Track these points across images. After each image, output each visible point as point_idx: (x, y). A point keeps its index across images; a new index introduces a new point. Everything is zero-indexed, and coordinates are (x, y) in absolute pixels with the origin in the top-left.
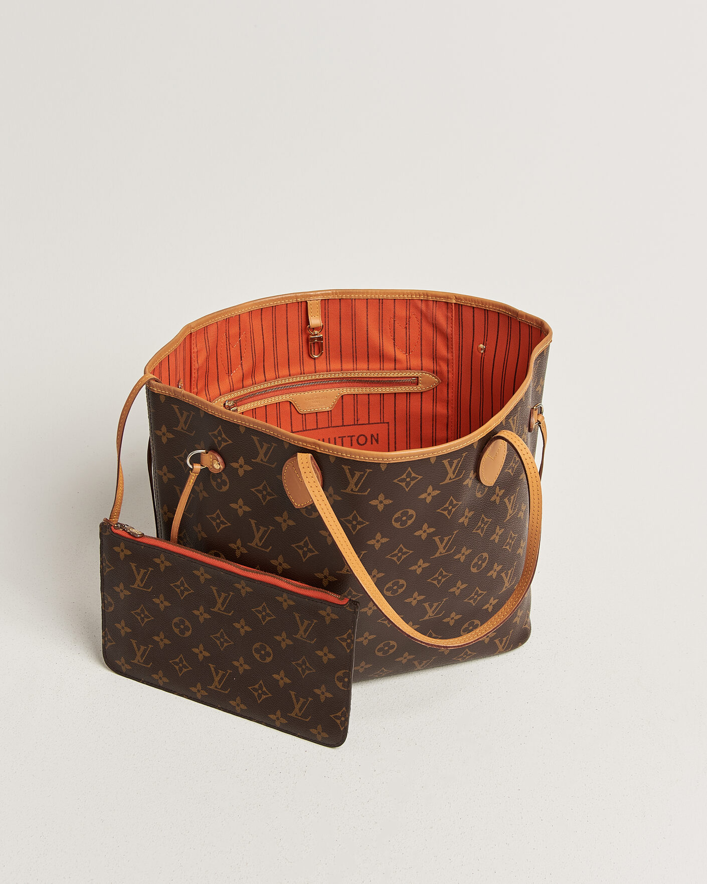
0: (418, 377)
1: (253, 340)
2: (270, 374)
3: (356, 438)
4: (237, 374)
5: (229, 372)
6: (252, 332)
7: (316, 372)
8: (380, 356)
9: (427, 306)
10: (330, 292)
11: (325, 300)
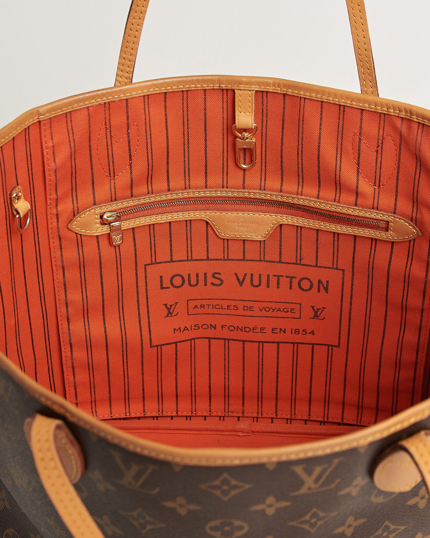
0: (388, 222)
1: (149, 136)
2: (177, 181)
3: (298, 280)
4: (123, 179)
5: (112, 174)
6: (148, 124)
7: (244, 188)
8: (336, 183)
9: (409, 128)
10: (270, 81)
11: (262, 92)
